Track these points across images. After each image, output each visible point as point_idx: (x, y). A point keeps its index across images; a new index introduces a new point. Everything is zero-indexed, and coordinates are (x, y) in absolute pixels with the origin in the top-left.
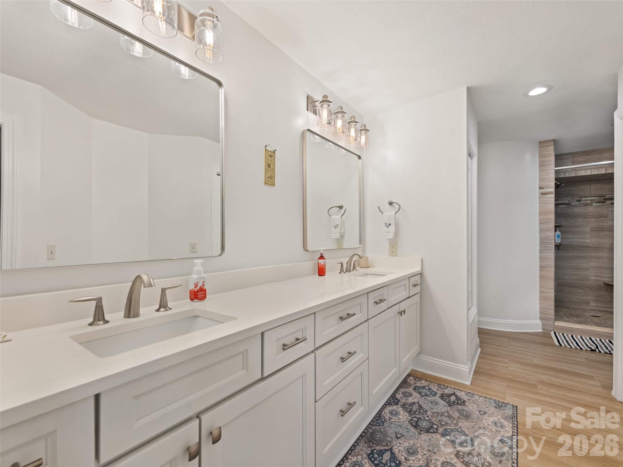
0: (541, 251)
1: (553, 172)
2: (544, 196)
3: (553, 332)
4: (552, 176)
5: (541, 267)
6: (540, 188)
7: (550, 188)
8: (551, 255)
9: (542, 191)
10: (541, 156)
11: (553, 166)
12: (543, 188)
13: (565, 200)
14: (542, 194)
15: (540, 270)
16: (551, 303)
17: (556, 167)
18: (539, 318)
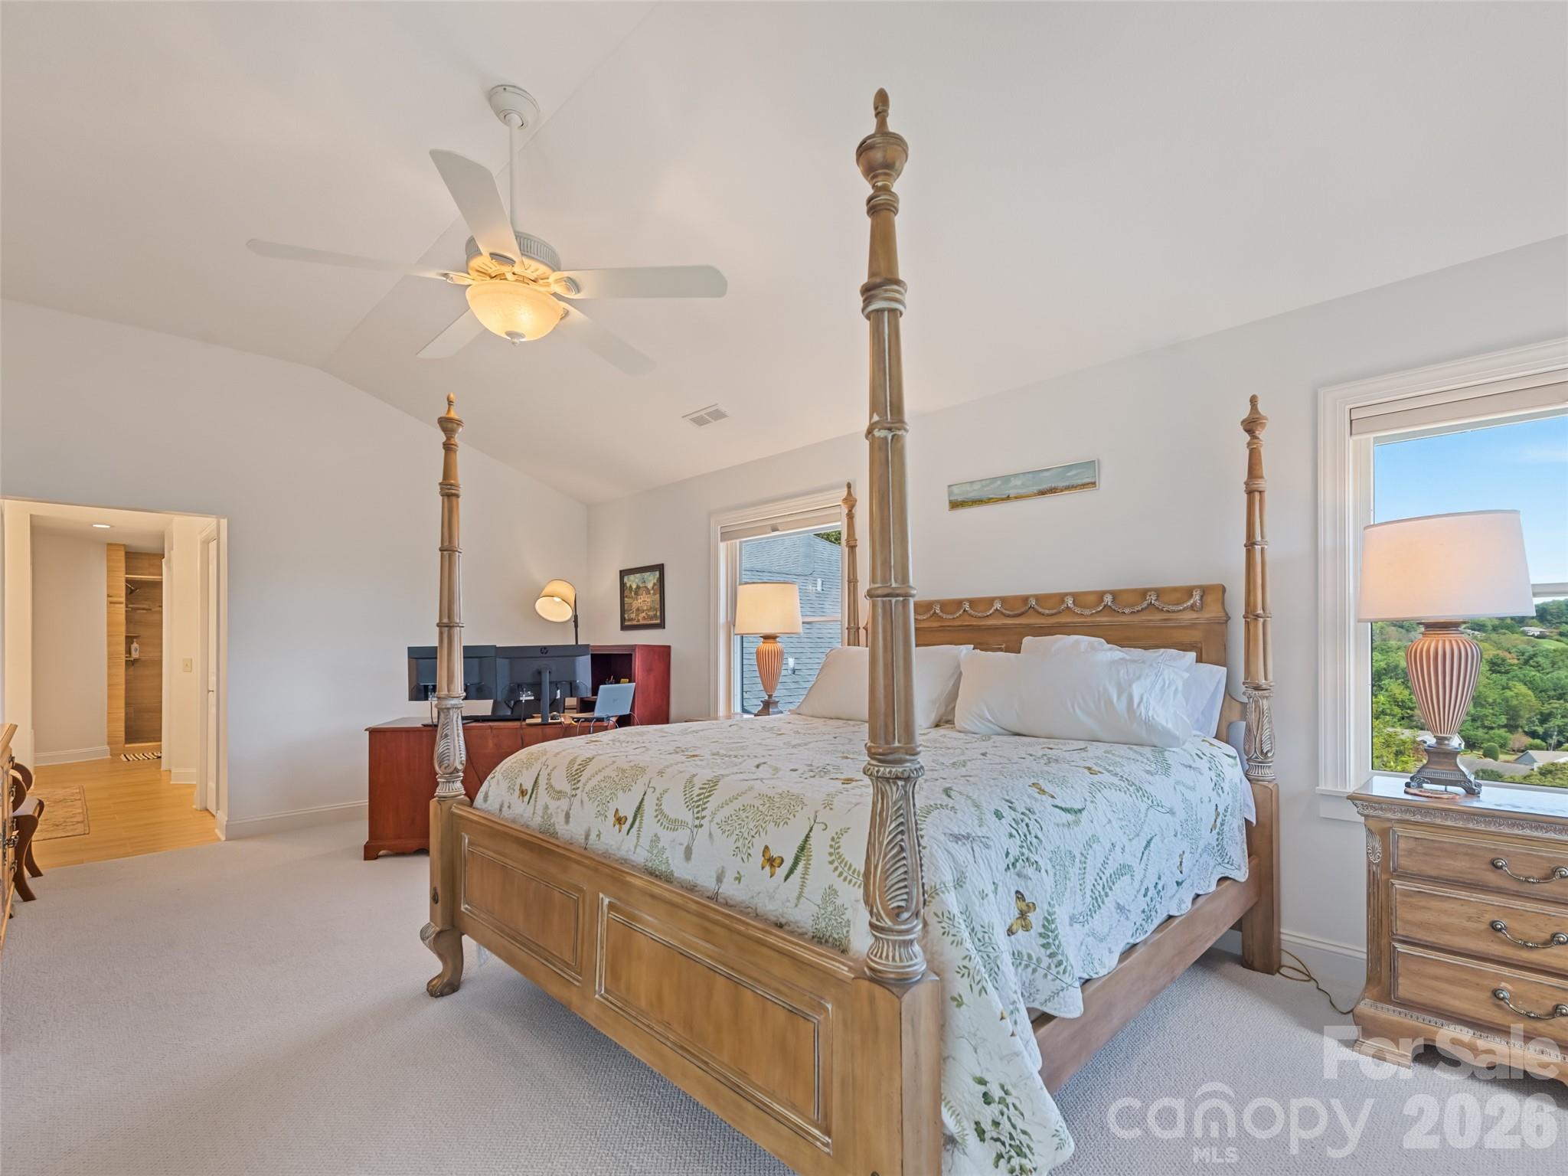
0: (109, 667)
1: (124, 580)
2: (112, 605)
3: (123, 755)
4: (123, 584)
5: (109, 685)
6: (109, 596)
7: (121, 597)
8: (121, 671)
9: (111, 599)
10: (108, 560)
11: (124, 573)
12: (111, 596)
13: (143, 604)
14: (111, 603)
15: (109, 689)
16: (121, 726)
17: (126, 574)
18: (106, 743)
